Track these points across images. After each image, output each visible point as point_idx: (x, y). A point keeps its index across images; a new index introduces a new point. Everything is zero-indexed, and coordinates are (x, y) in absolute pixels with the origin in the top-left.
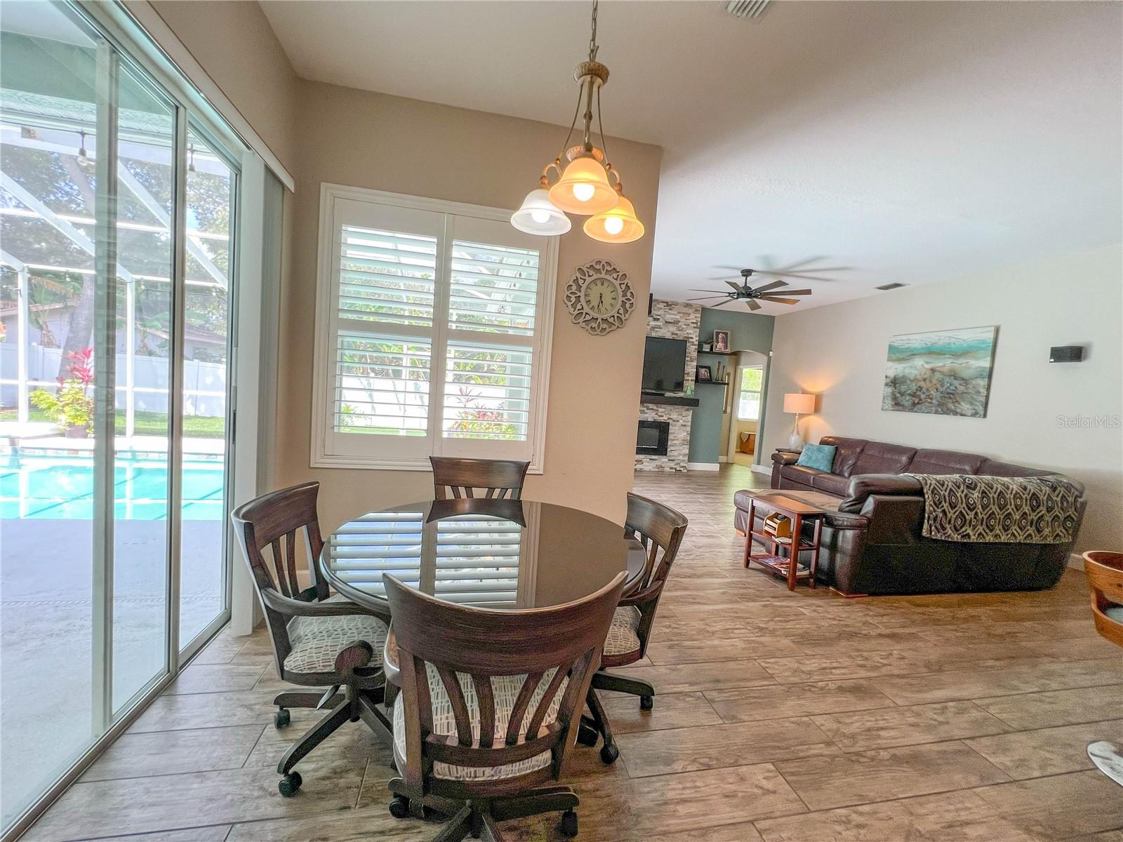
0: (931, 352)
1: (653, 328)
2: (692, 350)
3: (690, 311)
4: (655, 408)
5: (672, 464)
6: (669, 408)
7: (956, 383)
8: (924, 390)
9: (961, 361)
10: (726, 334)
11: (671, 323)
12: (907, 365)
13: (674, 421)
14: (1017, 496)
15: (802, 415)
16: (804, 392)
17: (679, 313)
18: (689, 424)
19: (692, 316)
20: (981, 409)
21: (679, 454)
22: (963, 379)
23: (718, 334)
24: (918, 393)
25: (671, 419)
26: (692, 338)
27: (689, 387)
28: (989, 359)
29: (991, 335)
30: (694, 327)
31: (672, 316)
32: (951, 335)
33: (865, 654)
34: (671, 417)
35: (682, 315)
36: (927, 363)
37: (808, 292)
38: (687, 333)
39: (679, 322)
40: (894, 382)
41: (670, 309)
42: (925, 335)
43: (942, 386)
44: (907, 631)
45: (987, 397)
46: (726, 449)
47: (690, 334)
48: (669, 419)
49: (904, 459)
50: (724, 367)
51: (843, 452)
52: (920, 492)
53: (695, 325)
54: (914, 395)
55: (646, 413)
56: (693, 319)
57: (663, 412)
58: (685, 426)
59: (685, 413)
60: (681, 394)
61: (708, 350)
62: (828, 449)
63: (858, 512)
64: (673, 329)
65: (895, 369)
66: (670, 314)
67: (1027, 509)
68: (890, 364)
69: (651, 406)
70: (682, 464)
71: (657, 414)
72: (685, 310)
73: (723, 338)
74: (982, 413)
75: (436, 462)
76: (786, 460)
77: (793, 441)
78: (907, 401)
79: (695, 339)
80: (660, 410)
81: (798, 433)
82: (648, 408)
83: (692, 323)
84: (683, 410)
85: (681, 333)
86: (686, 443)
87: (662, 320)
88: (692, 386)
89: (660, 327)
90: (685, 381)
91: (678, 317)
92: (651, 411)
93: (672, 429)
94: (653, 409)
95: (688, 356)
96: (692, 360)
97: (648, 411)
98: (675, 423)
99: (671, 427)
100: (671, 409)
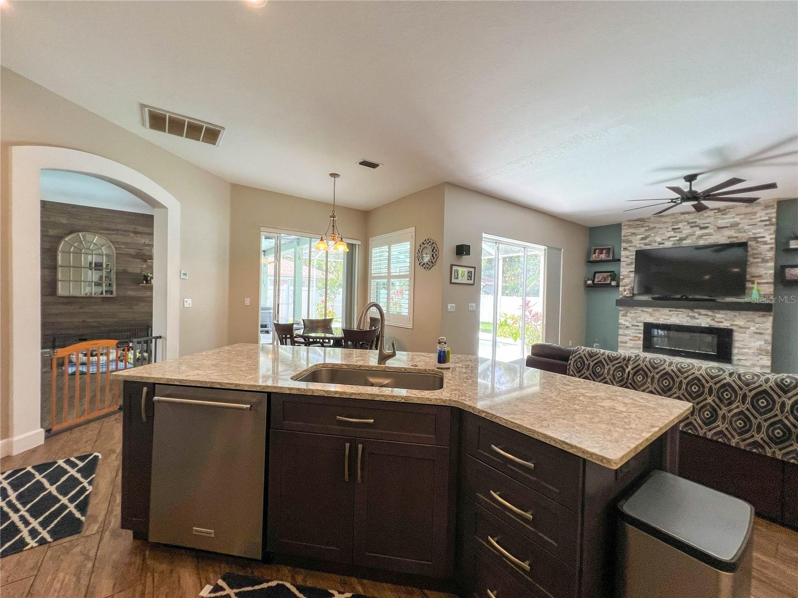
1: (701, 237)
2: (763, 250)
3: (757, 209)
4: (710, 313)
6: (731, 314)
11: (727, 227)
13: (741, 327)
17: (737, 215)
18: (769, 332)
19: (761, 213)
25: (736, 325)
26: (763, 237)
27: (756, 292)
30: (766, 225)
31: (727, 221)
34: (735, 323)
35: (743, 216)
38: (754, 234)
39: (740, 223)
41: (723, 214)
47: (759, 233)
48: (732, 325)
53: (768, 223)
55: (697, 319)
56: (761, 217)
57: (722, 318)
58: (762, 334)
59: (758, 320)
60: (746, 299)
64: (732, 233)
66: (723, 219)
69: (703, 312)
71: (713, 320)
72: (749, 210)
79: (769, 236)
80: (717, 315)
82: (700, 314)
83: (761, 221)
84: (757, 317)
85: (744, 235)
86: (764, 353)
87: (711, 226)
88: (769, 289)
89: (710, 235)
90: (748, 285)
91: (737, 219)
92: (704, 317)
93: (737, 336)
94: (707, 315)
95: (757, 258)
96: (765, 261)
97: (699, 317)
98: (742, 330)
99: (736, 334)
100: (735, 316)
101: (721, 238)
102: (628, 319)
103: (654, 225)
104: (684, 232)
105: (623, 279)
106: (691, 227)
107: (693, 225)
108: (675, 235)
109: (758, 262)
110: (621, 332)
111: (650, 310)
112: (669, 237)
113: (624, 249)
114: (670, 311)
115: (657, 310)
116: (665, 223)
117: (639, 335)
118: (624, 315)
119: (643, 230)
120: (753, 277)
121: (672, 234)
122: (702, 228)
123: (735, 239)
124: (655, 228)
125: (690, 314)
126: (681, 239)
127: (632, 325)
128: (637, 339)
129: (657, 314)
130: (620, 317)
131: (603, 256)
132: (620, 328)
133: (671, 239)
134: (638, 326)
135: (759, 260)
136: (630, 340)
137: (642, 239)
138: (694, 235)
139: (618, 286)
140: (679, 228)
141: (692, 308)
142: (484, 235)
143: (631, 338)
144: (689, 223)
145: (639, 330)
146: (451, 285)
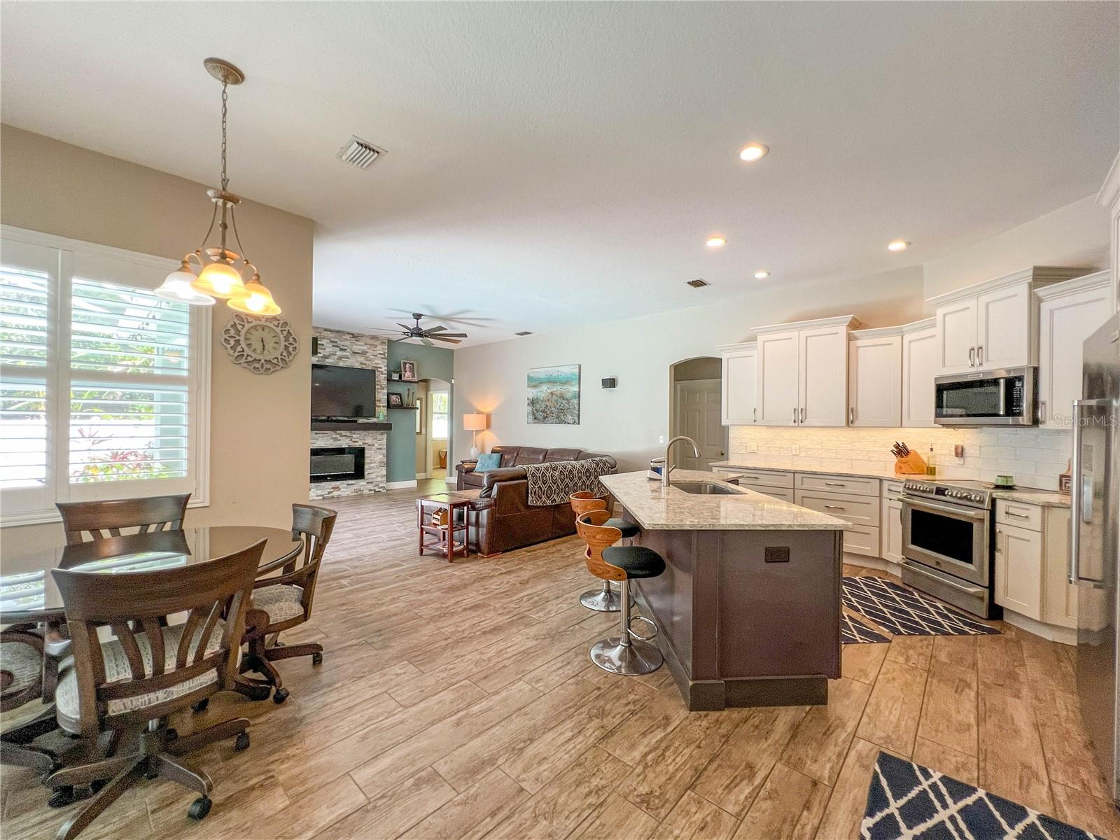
0: (551, 381)
1: (340, 358)
2: (381, 379)
3: (377, 343)
4: (349, 434)
5: (371, 486)
6: (363, 433)
7: (564, 402)
8: (549, 407)
9: (565, 387)
10: (413, 364)
11: (359, 353)
12: (538, 390)
13: (369, 445)
14: (579, 472)
15: (478, 432)
16: (479, 413)
17: (366, 344)
18: (385, 447)
19: (379, 347)
20: (576, 418)
21: (377, 476)
22: (567, 399)
23: (405, 364)
24: (546, 410)
25: (366, 443)
26: (381, 368)
27: (382, 414)
28: (577, 385)
29: (577, 371)
30: (382, 358)
31: (359, 347)
32: (559, 369)
33: (486, 587)
34: (366, 442)
35: (369, 346)
36: (549, 388)
37: (465, 336)
38: (376, 363)
39: (367, 352)
40: (533, 402)
41: (357, 341)
42: (546, 369)
43: (557, 404)
44: (518, 567)
45: (579, 410)
46: (424, 466)
47: (379, 364)
48: (364, 444)
49: (541, 457)
50: (413, 393)
51: (506, 457)
52: (525, 477)
53: (383, 356)
54: (544, 412)
55: (340, 440)
56: (380, 350)
57: (357, 438)
58: (381, 449)
59: (379, 437)
60: (374, 420)
61: (398, 379)
62: (496, 456)
63: (489, 496)
64: (362, 359)
65: (532, 393)
66: (357, 345)
67: (584, 478)
68: (529, 389)
69: (344, 433)
70: (381, 485)
71: (351, 440)
72: (372, 342)
73: (410, 368)
74: (577, 421)
75: (65, 509)
76: (466, 469)
77: (473, 453)
78: (540, 415)
79: (384, 369)
80: (354, 436)
81: (476, 446)
82: (341, 436)
83: (380, 354)
84: (378, 435)
85: (371, 363)
86: (383, 465)
87: (348, 350)
88: (385, 412)
89: (347, 357)
91: (365, 348)
92: (344, 438)
93: (367, 453)
94: (347, 436)
95: (377, 385)
96: (381, 388)
97: (342, 438)
98: (370, 447)
99: (366, 451)
100: (365, 435)
101: (355, 362)
104: (327, 349)
106: (333, 346)
107: (335, 345)
109: (378, 388)
114: (316, 434)
120: (378, 401)
122: (341, 350)
123: (366, 366)
125: (334, 436)
126: (325, 357)
138: (335, 355)
141: (334, 430)
144: (332, 342)
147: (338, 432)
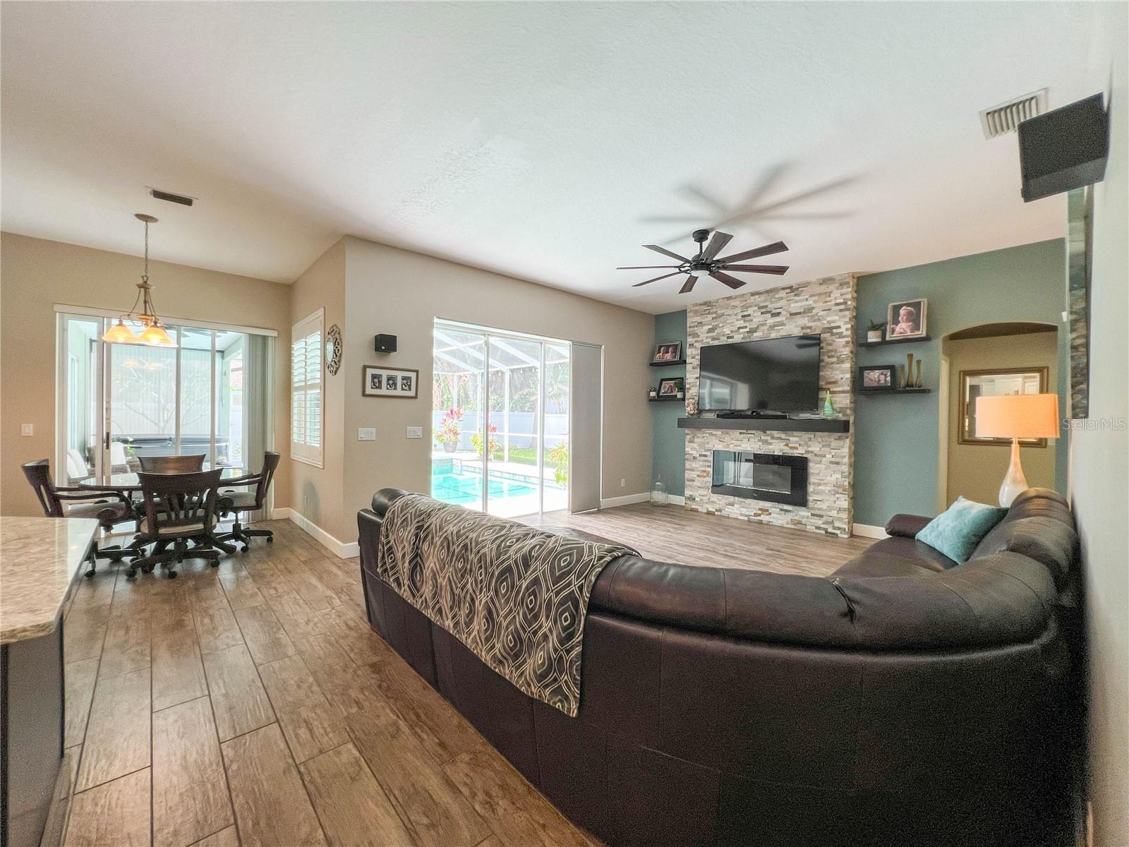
1: (772, 327)
2: (839, 345)
3: (832, 287)
4: (783, 436)
5: (819, 522)
6: (806, 436)
10: (917, 306)
11: (800, 313)
13: (816, 455)
17: (812, 296)
18: (847, 460)
19: (836, 294)
21: (830, 508)
23: (896, 309)
25: (812, 452)
26: (839, 327)
27: (829, 404)
30: (841, 310)
31: (800, 304)
34: (809, 449)
35: (816, 298)
38: (829, 322)
39: (813, 308)
41: (795, 295)
47: (834, 322)
48: (807, 452)
50: (920, 362)
53: (842, 307)
55: (770, 444)
56: (836, 299)
57: (796, 442)
58: (838, 463)
59: (834, 444)
60: (818, 415)
61: (879, 340)
64: (803, 321)
66: (797, 301)
69: (776, 433)
70: (837, 524)
71: (787, 445)
72: (823, 288)
73: (909, 314)
79: (845, 327)
80: (791, 439)
82: (773, 438)
83: (837, 304)
84: (831, 439)
85: (818, 324)
86: (841, 491)
87: (784, 313)
88: (844, 400)
89: (783, 324)
90: (822, 394)
91: (810, 302)
92: (777, 441)
93: (813, 468)
94: (781, 438)
95: (832, 357)
96: (841, 361)
97: (774, 441)
98: (818, 459)
99: (811, 464)
100: (810, 439)
101: (794, 329)
102: (695, 445)
103: (722, 311)
104: (754, 320)
105: (690, 389)
106: (762, 313)
107: (764, 310)
108: (745, 325)
109: (832, 363)
110: (688, 465)
111: (719, 433)
112: (739, 328)
113: (690, 345)
114: (741, 433)
115: (727, 433)
116: (735, 307)
117: (708, 469)
118: (691, 441)
119: (710, 317)
120: (830, 383)
121: (741, 323)
122: (774, 315)
123: (808, 331)
124: (723, 315)
125: (762, 438)
126: (752, 331)
127: (700, 455)
128: (705, 474)
129: (727, 438)
130: (687, 443)
131: (668, 357)
132: (687, 459)
133: (741, 330)
134: (705, 456)
135: (834, 360)
136: (698, 476)
137: (710, 331)
138: (765, 324)
139: (684, 399)
140: (749, 315)
141: (764, 429)
142: (436, 320)
143: (699, 473)
144: (759, 308)
145: (708, 461)
146: (364, 398)
147: (768, 432)
